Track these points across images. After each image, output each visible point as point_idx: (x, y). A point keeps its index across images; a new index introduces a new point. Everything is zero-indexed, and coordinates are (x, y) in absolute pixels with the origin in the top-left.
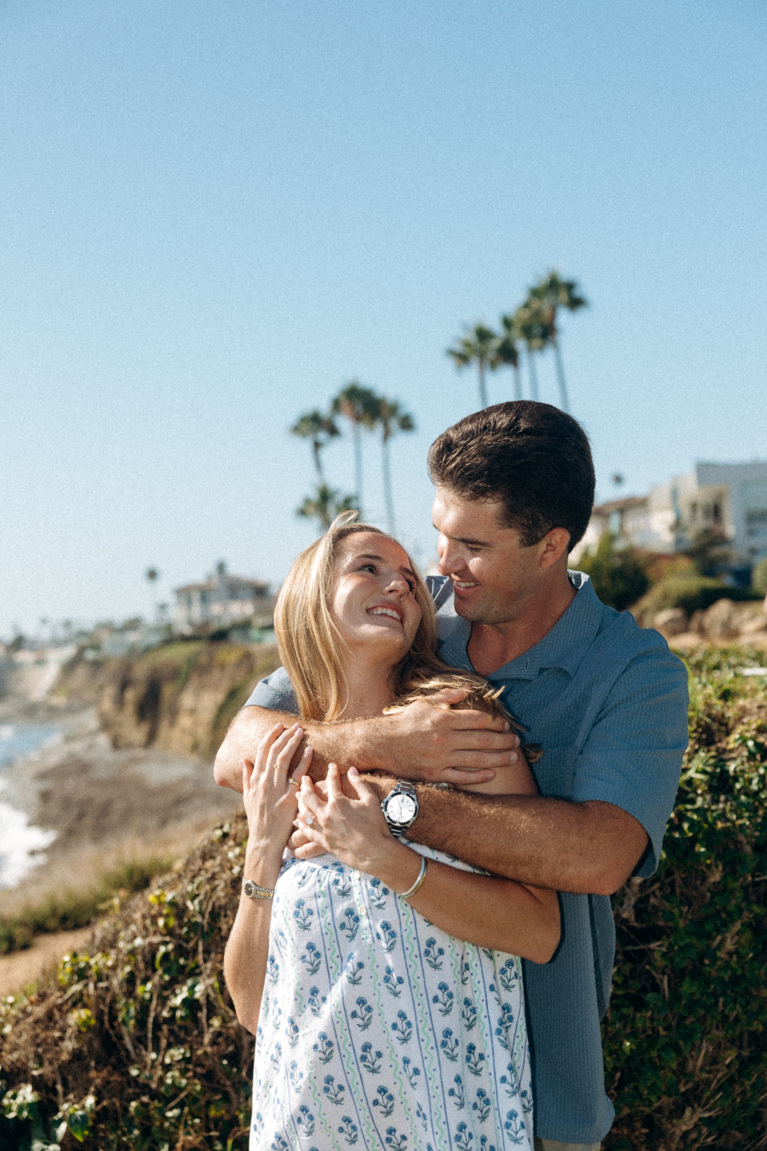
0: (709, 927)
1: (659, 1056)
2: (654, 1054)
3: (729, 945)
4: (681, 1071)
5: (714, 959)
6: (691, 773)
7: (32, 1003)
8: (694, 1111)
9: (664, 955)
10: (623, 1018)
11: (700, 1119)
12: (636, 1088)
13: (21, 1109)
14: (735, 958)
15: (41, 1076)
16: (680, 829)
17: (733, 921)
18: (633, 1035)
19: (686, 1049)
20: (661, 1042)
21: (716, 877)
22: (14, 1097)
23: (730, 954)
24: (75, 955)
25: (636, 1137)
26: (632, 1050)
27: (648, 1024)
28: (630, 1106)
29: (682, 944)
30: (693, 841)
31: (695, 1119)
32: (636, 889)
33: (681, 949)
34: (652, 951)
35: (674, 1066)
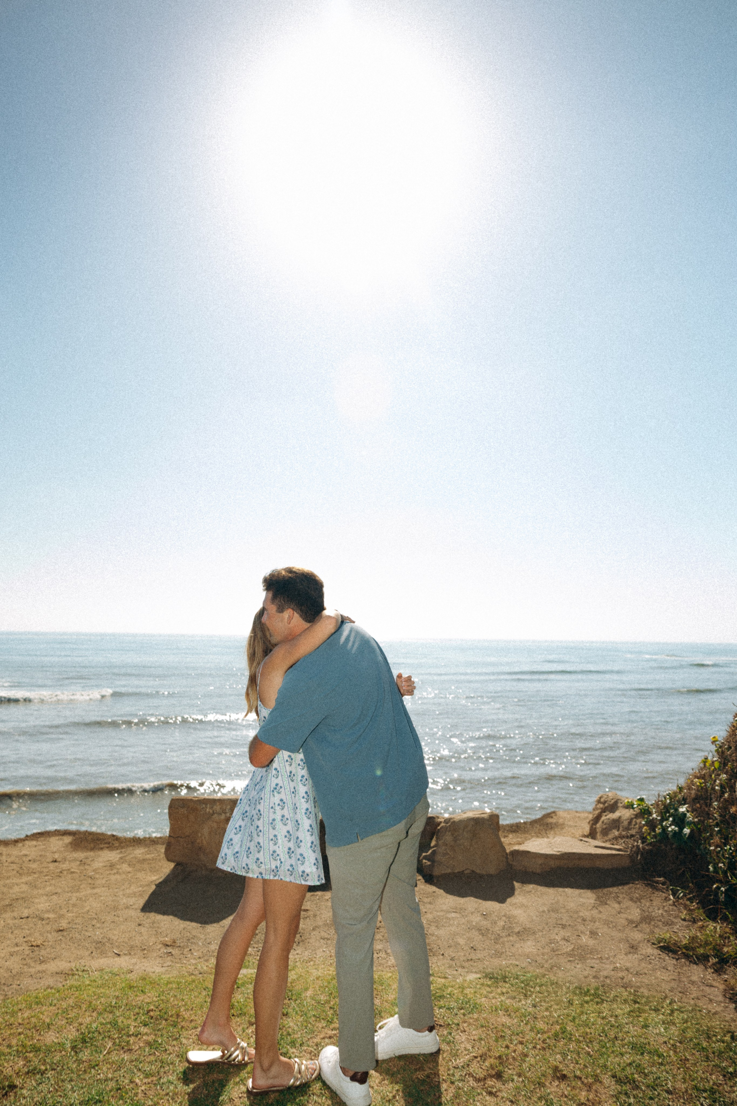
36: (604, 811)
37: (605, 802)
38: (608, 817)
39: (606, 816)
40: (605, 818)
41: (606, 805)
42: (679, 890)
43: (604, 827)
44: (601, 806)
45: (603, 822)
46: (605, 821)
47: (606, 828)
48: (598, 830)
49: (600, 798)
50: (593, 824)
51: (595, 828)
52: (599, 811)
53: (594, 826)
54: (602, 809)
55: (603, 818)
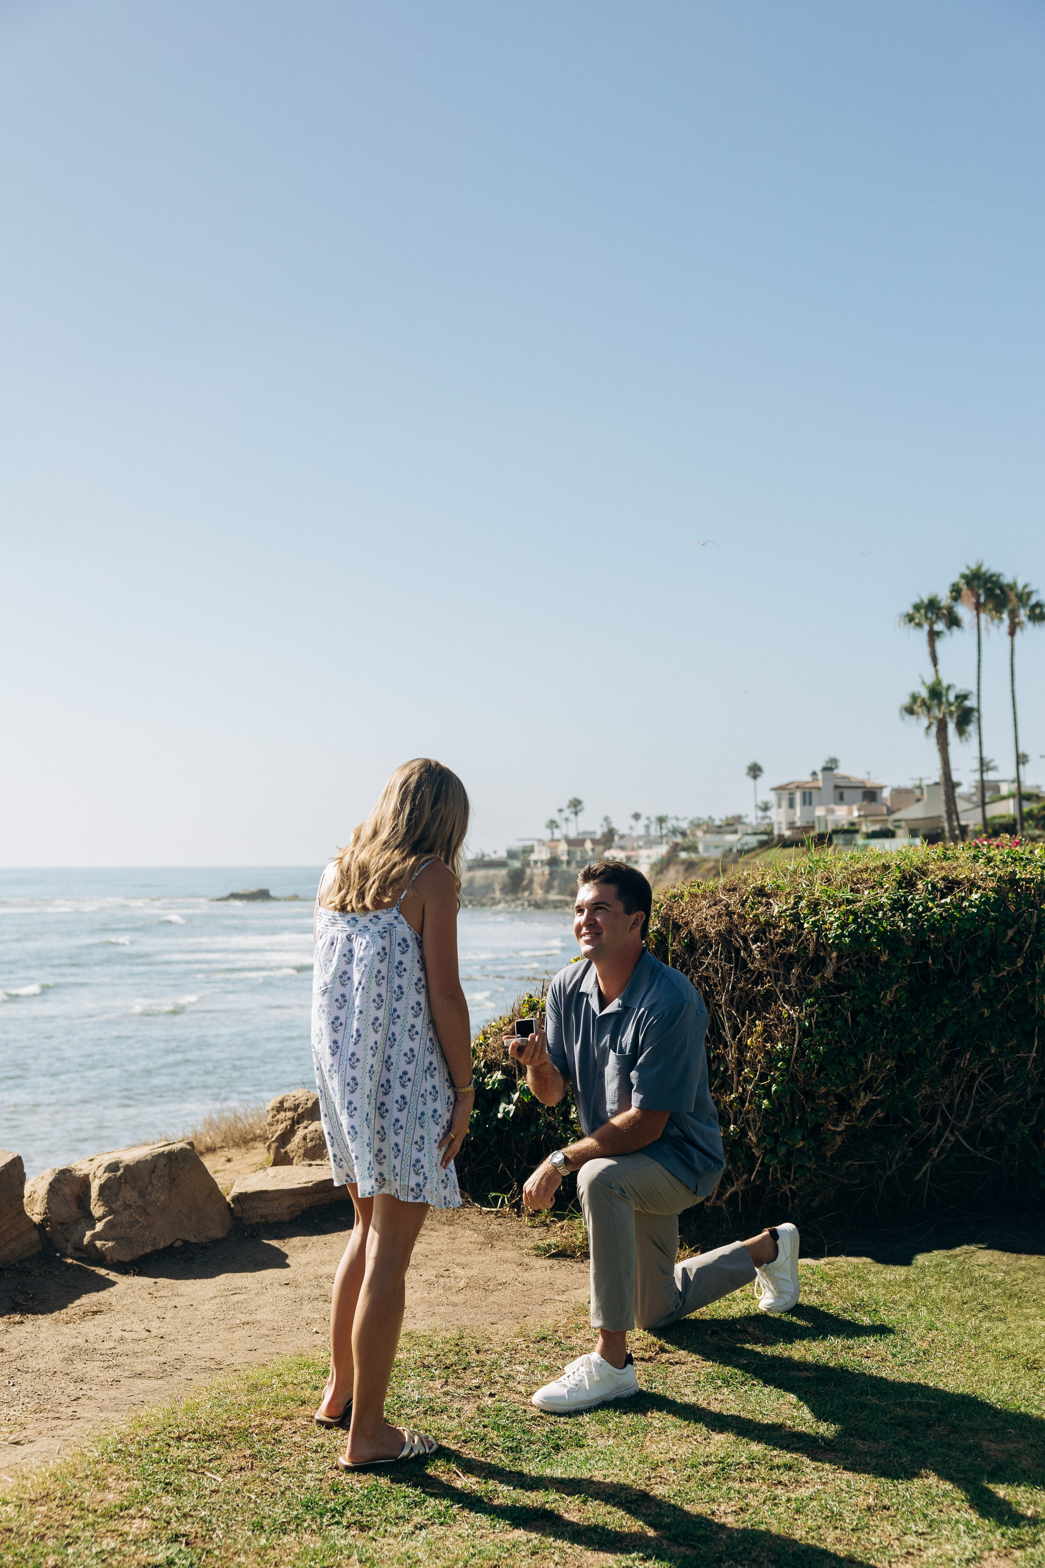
0: (877, 986)
1: (844, 1060)
2: (841, 1058)
3: (889, 998)
4: (860, 1070)
5: (880, 1005)
6: (883, 900)
7: (505, 1025)
8: (866, 1094)
9: (850, 1001)
10: (819, 1034)
11: (872, 1100)
12: (827, 1075)
13: (494, 1083)
14: (895, 1007)
15: (507, 1066)
16: (865, 928)
17: (892, 984)
18: (828, 1043)
19: (860, 1056)
20: (845, 1051)
21: (884, 958)
22: (491, 1077)
23: (890, 1003)
24: (531, 997)
25: (831, 1107)
26: (824, 1052)
27: (836, 1038)
28: (825, 1085)
29: (861, 995)
30: (870, 935)
31: (867, 1100)
32: (834, 961)
33: (860, 998)
34: (843, 998)
35: (853, 1065)
36: (296, 1122)
37: (296, 1108)
38: (311, 1128)
39: (306, 1128)
40: (306, 1131)
41: (300, 1110)
42: (499, 1197)
43: (309, 1145)
44: (290, 1114)
45: (305, 1138)
46: (309, 1136)
47: (314, 1146)
48: (291, 1155)
49: (281, 1103)
50: (278, 1149)
51: (286, 1152)
52: (289, 1122)
53: (283, 1151)
54: (293, 1118)
55: (300, 1133)
